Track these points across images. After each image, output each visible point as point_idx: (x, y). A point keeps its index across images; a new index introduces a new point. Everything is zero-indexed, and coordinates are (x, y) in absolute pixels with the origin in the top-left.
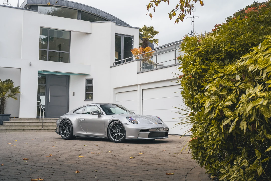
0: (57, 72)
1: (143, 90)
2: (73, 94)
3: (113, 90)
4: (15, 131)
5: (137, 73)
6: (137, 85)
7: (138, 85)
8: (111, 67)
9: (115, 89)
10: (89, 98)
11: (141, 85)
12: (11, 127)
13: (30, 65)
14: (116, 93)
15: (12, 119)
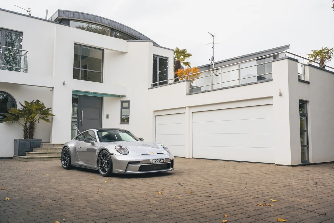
0: (92, 93)
1: (192, 112)
2: (108, 117)
3: (152, 112)
4: (51, 159)
5: (186, 94)
6: (185, 108)
7: (187, 108)
8: (149, 89)
9: (155, 111)
10: (124, 121)
11: (190, 107)
12: (44, 154)
13: (64, 84)
14: (156, 116)
15: (44, 145)
